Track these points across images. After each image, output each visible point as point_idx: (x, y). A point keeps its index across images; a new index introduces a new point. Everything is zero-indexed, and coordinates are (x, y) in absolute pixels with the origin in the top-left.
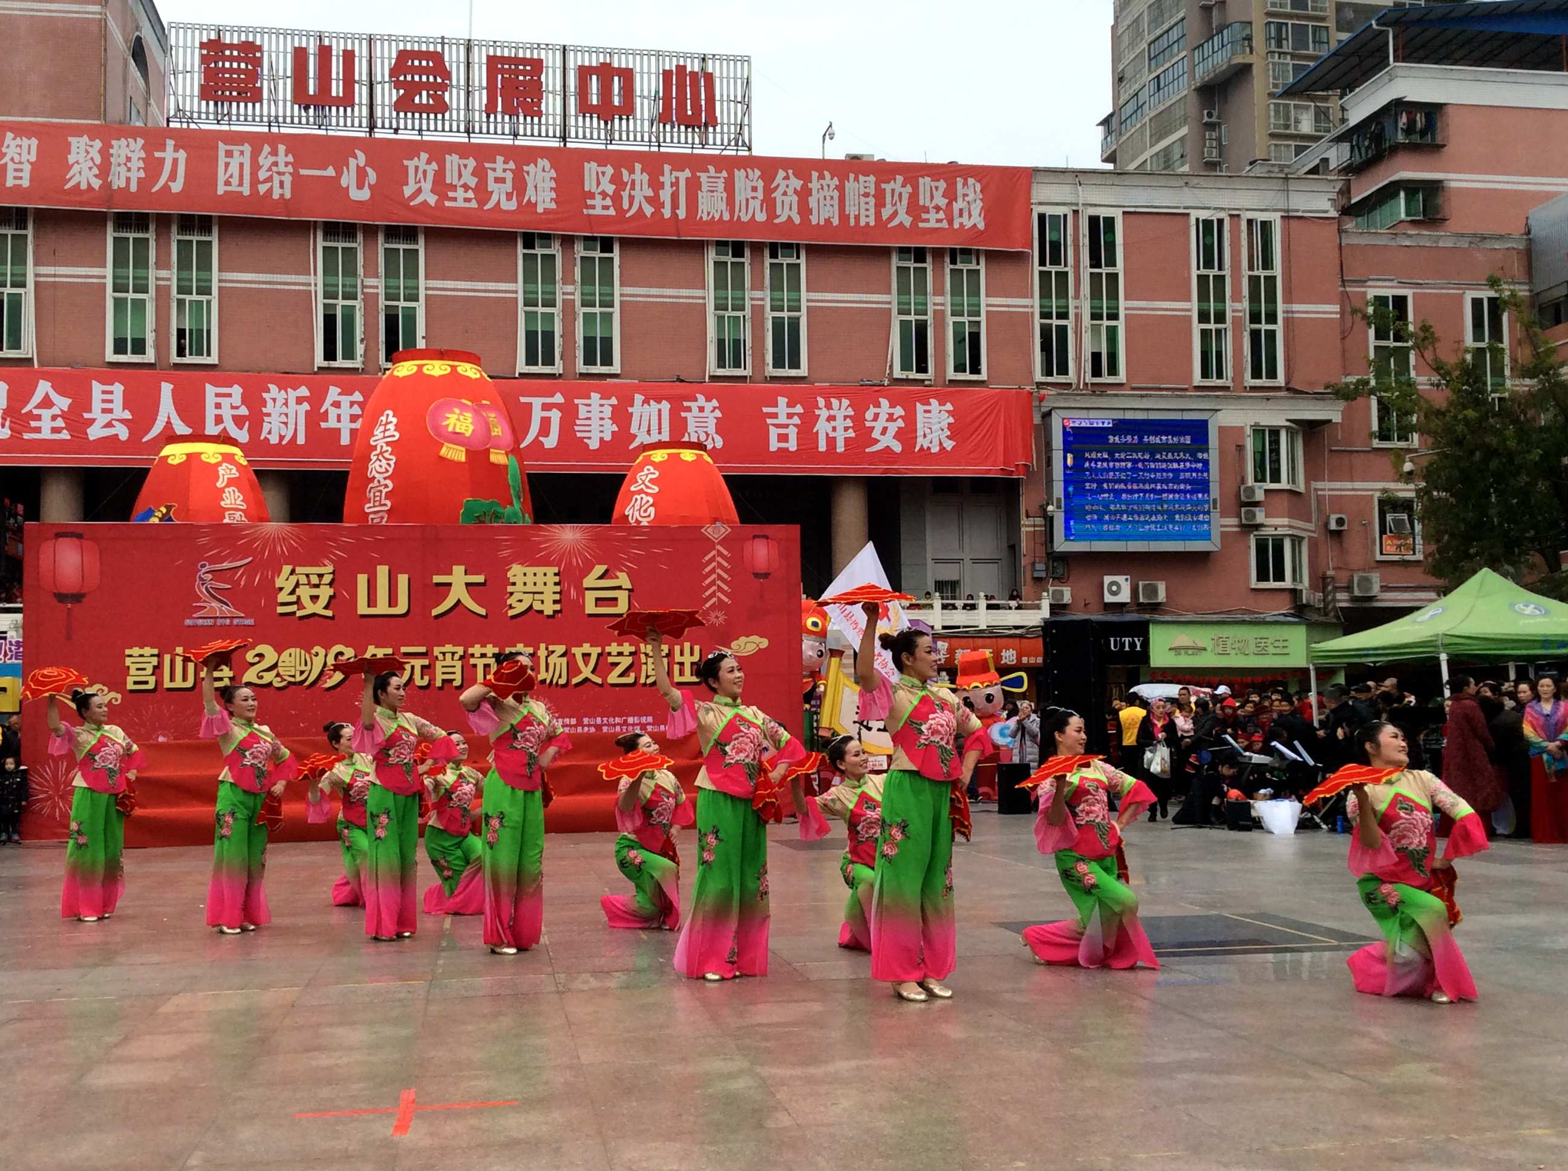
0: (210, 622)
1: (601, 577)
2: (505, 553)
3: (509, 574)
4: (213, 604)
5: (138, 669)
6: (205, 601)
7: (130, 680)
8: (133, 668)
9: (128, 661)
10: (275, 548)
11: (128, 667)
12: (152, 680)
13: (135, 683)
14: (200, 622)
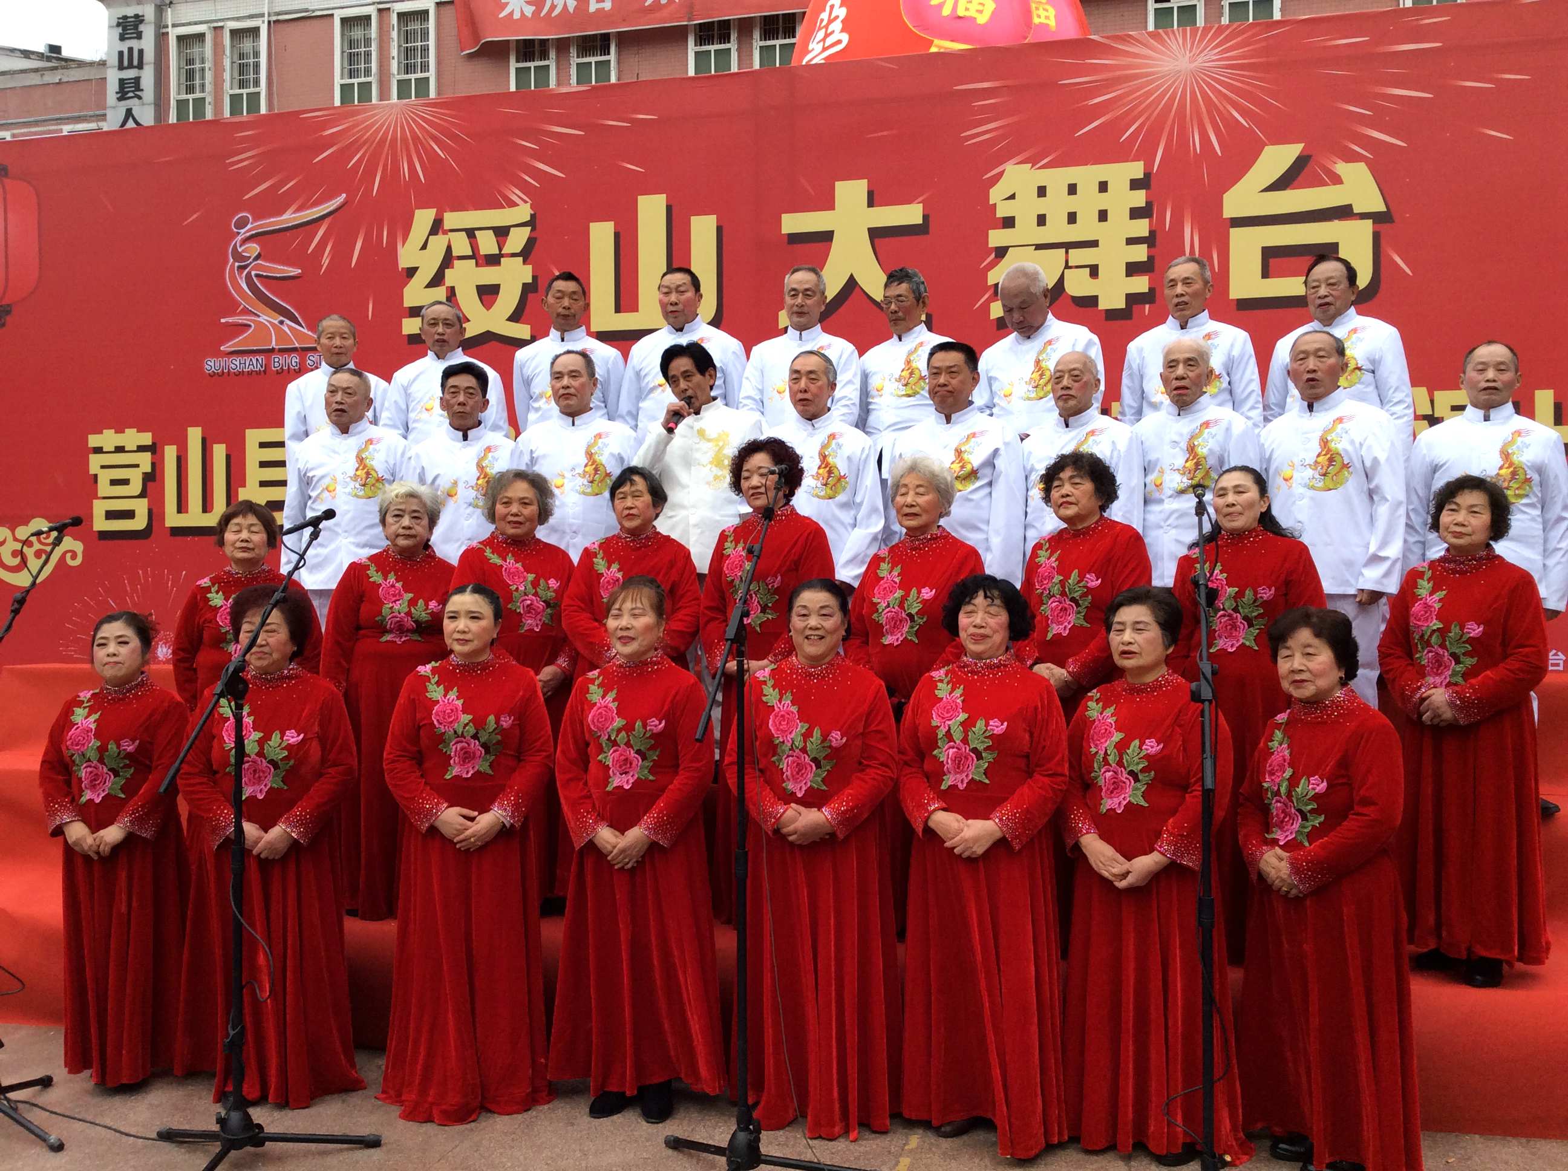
0: (254, 364)
1: (1281, 184)
2: (985, 131)
3: (996, 195)
4: (263, 319)
5: (114, 482)
6: (246, 312)
7: (99, 508)
8: (104, 477)
9: (95, 462)
10: (396, 168)
11: (96, 476)
12: (141, 507)
13: (111, 515)
14: (236, 364)
